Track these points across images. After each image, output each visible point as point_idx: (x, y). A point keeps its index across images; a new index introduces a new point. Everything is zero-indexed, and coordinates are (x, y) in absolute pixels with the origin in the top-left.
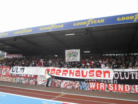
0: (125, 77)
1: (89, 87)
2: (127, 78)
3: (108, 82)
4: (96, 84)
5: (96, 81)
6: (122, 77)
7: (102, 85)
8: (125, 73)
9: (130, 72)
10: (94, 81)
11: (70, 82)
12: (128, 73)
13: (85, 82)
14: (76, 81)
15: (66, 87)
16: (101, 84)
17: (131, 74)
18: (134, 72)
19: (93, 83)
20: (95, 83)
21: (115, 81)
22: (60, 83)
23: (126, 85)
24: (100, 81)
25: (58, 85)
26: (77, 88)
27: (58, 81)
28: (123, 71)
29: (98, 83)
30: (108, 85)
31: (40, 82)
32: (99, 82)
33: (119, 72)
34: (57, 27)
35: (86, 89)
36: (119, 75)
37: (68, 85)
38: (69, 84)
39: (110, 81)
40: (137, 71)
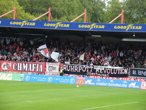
0: (114, 72)
2: (115, 73)
6: (112, 73)
7: (99, 77)
8: (114, 70)
9: (117, 69)
11: (75, 76)
12: (116, 70)
13: (86, 75)
14: (80, 75)
16: (98, 77)
17: (118, 70)
18: (120, 69)
19: (92, 76)
20: (94, 76)
21: (107, 75)
23: (114, 78)
27: (65, 75)
28: (113, 68)
29: (96, 76)
30: (103, 78)
32: (96, 75)
33: (110, 69)
36: (111, 71)
39: (104, 75)
40: (122, 69)
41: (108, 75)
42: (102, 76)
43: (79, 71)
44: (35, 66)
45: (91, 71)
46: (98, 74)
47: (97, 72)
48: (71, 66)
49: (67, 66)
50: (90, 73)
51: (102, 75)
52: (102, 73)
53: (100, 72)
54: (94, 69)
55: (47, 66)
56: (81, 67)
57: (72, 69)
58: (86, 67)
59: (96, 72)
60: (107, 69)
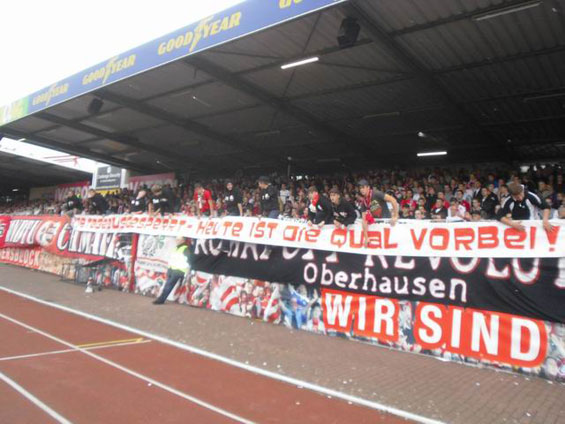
1: (324, 319)
2: (527, 278)
3: (418, 289)
4: (355, 305)
5: (356, 287)
7: (384, 309)
10: (343, 286)
11: (243, 286)
13: (303, 289)
14: (267, 284)
15: (228, 307)
16: (379, 303)
19: (339, 298)
20: (349, 299)
21: (454, 282)
22: (209, 288)
23: (518, 323)
24: (374, 289)
25: (200, 296)
26: (272, 318)
27: (201, 281)
29: (362, 300)
30: (416, 312)
31: (144, 278)
32: (368, 293)
34: (217, 29)
35: (309, 326)
37: (235, 301)
38: (242, 292)
39: (427, 285)
41: (459, 288)
42: (410, 297)
43: (265, 257)
45: (333, 258)
46: (380, 281)
50: (325, 272)
51: (411, 286)
52: (412, 274)
53: (398, 265)
59: (369, 263)
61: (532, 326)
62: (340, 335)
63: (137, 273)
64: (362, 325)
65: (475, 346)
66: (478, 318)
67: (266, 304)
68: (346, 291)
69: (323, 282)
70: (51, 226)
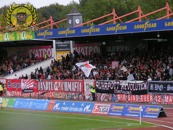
0: (136, 88)
1: (117, 99)
2: (137, 90)
4: (121, 96)
6: (134, 89)
8: (136, 85)
9: (138, 84)
13: (114, 94)
14: (109, 94)
15: (104, 100)
16: (124, 95)
18: (140, 84)
21: (130, 92)
22: (100, 96)
23: (136, 96)
25: (99, 98)
26: (111, 100)
27: (98, 95)
28: (135, 83)
30: (127, 96)
31: (87, 96)
33: (133, 84)
35: (116, 101)
36: (133, 86)
37: (105, 98)
38: (106, 96)
40: (142, 83)
43: (108, 89)
44: (77, 85)
45: (118, 88)
46: (123, 92)
47: (123, 90)
48: (103, 83)
49: (99, 82)
50: (117, 90)
51: (126, 93)
52: (126, 91)
53: (125, 89)
54: (120, 85)
55: (85, 83)
56: (110, 83)
57: (103, 86)
58: (114, 82)
59: (122, 88)
60: (131, 83)
61: (137, 96)
62: (120, 101)
63: (85, 95)
64: (122, 99)
65: (133, 100)
66: (133, 95)
67: (109, 98)
68: (120, 94)
69: (117, 93)
70: (58, 84)
